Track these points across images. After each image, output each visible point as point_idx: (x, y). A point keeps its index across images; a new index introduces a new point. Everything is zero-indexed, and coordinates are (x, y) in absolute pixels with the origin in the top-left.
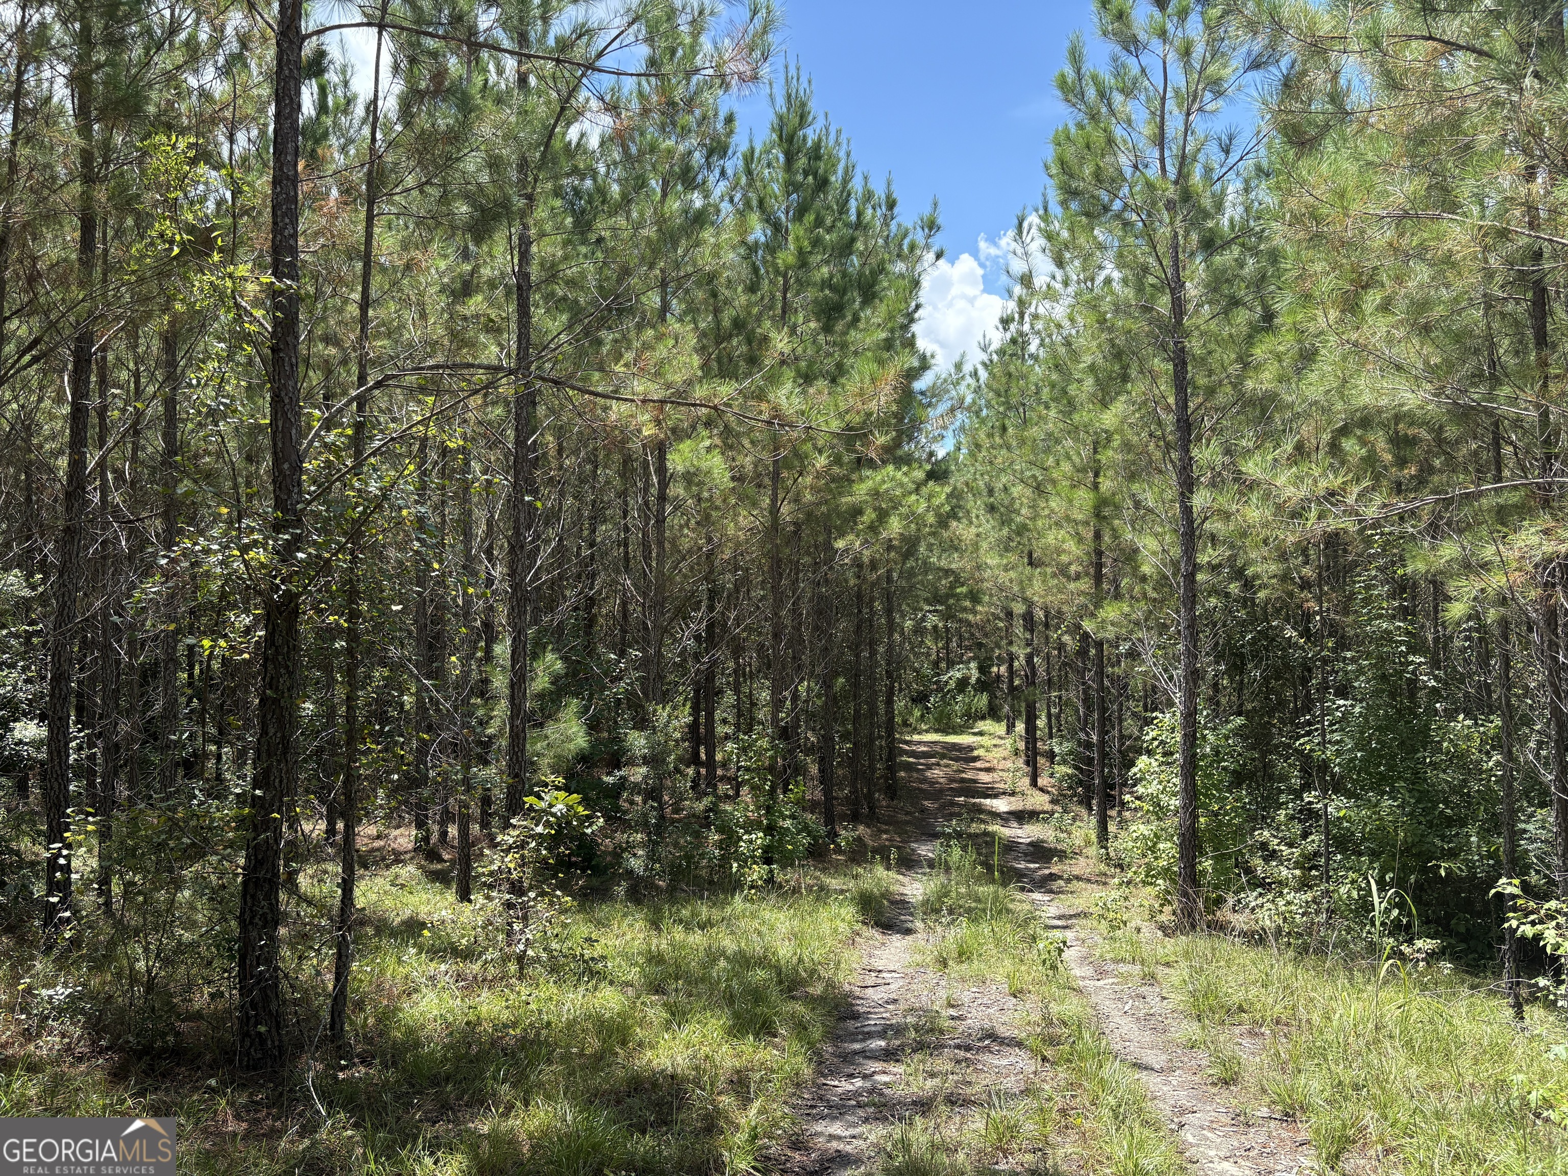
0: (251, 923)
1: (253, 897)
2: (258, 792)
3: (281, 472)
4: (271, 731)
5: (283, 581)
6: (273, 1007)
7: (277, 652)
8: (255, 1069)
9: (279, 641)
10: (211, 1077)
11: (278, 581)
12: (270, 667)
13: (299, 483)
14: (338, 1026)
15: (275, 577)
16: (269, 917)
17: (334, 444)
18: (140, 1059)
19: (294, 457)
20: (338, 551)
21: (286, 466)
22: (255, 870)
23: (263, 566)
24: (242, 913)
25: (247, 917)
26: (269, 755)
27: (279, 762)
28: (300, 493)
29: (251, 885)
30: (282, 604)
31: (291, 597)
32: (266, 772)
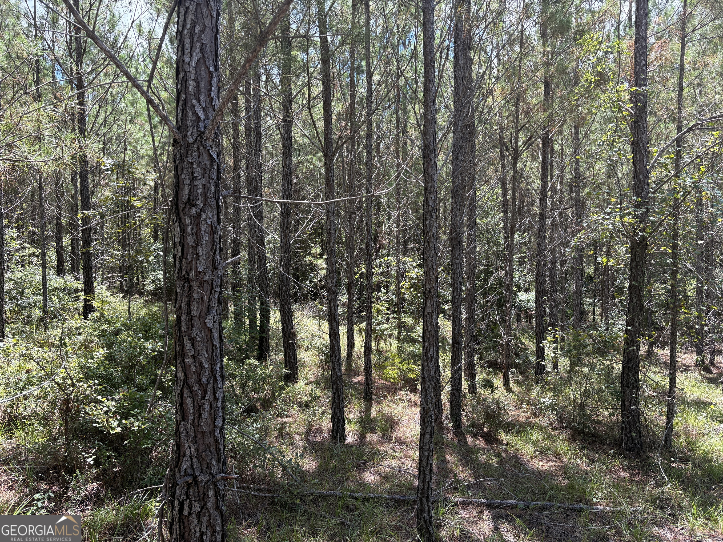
0: (626, 386)
1: (627, 374)
2: (629, 328)
3: (638, 179)
4: (635, 301)
5: (640, 231)
6: (638, 425)
7: (637, 264)
8: (630, 451)
9: (638, 259)
10: (611, 450)
11: (638, 231)
12: (634, 271)
13: (648, 184)
14: (669, 442)
15: (636, 229)
16: (635, 385)
17: (665, 163)
18: (579, 435)
19: (645, 172)
20: (669, 215)
21: (641, 176)
22: (628, 362)
23: (630, 224)
24: (622, 381)
25: (625, 383)
26: (633, 312)
27: (638, 315)
28: (648, 188)
29: (626, 369)
30: (640, 242)
31: (644, 238)
32: (632, 319)
